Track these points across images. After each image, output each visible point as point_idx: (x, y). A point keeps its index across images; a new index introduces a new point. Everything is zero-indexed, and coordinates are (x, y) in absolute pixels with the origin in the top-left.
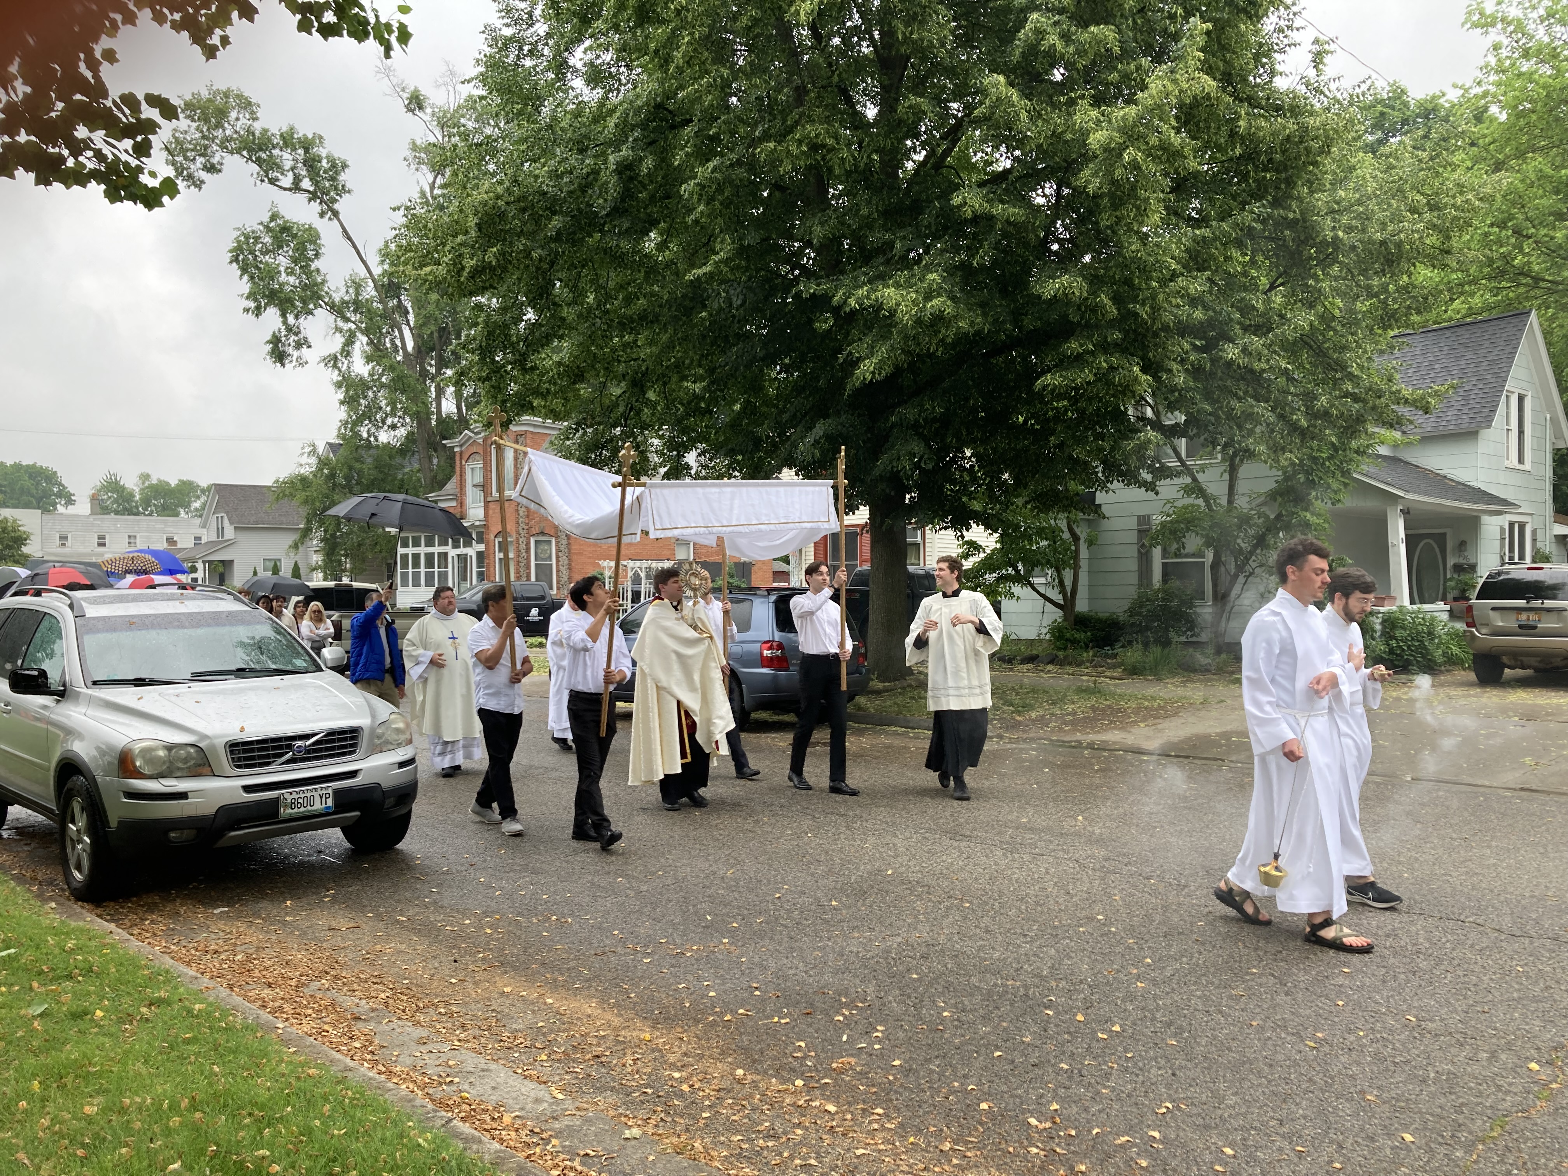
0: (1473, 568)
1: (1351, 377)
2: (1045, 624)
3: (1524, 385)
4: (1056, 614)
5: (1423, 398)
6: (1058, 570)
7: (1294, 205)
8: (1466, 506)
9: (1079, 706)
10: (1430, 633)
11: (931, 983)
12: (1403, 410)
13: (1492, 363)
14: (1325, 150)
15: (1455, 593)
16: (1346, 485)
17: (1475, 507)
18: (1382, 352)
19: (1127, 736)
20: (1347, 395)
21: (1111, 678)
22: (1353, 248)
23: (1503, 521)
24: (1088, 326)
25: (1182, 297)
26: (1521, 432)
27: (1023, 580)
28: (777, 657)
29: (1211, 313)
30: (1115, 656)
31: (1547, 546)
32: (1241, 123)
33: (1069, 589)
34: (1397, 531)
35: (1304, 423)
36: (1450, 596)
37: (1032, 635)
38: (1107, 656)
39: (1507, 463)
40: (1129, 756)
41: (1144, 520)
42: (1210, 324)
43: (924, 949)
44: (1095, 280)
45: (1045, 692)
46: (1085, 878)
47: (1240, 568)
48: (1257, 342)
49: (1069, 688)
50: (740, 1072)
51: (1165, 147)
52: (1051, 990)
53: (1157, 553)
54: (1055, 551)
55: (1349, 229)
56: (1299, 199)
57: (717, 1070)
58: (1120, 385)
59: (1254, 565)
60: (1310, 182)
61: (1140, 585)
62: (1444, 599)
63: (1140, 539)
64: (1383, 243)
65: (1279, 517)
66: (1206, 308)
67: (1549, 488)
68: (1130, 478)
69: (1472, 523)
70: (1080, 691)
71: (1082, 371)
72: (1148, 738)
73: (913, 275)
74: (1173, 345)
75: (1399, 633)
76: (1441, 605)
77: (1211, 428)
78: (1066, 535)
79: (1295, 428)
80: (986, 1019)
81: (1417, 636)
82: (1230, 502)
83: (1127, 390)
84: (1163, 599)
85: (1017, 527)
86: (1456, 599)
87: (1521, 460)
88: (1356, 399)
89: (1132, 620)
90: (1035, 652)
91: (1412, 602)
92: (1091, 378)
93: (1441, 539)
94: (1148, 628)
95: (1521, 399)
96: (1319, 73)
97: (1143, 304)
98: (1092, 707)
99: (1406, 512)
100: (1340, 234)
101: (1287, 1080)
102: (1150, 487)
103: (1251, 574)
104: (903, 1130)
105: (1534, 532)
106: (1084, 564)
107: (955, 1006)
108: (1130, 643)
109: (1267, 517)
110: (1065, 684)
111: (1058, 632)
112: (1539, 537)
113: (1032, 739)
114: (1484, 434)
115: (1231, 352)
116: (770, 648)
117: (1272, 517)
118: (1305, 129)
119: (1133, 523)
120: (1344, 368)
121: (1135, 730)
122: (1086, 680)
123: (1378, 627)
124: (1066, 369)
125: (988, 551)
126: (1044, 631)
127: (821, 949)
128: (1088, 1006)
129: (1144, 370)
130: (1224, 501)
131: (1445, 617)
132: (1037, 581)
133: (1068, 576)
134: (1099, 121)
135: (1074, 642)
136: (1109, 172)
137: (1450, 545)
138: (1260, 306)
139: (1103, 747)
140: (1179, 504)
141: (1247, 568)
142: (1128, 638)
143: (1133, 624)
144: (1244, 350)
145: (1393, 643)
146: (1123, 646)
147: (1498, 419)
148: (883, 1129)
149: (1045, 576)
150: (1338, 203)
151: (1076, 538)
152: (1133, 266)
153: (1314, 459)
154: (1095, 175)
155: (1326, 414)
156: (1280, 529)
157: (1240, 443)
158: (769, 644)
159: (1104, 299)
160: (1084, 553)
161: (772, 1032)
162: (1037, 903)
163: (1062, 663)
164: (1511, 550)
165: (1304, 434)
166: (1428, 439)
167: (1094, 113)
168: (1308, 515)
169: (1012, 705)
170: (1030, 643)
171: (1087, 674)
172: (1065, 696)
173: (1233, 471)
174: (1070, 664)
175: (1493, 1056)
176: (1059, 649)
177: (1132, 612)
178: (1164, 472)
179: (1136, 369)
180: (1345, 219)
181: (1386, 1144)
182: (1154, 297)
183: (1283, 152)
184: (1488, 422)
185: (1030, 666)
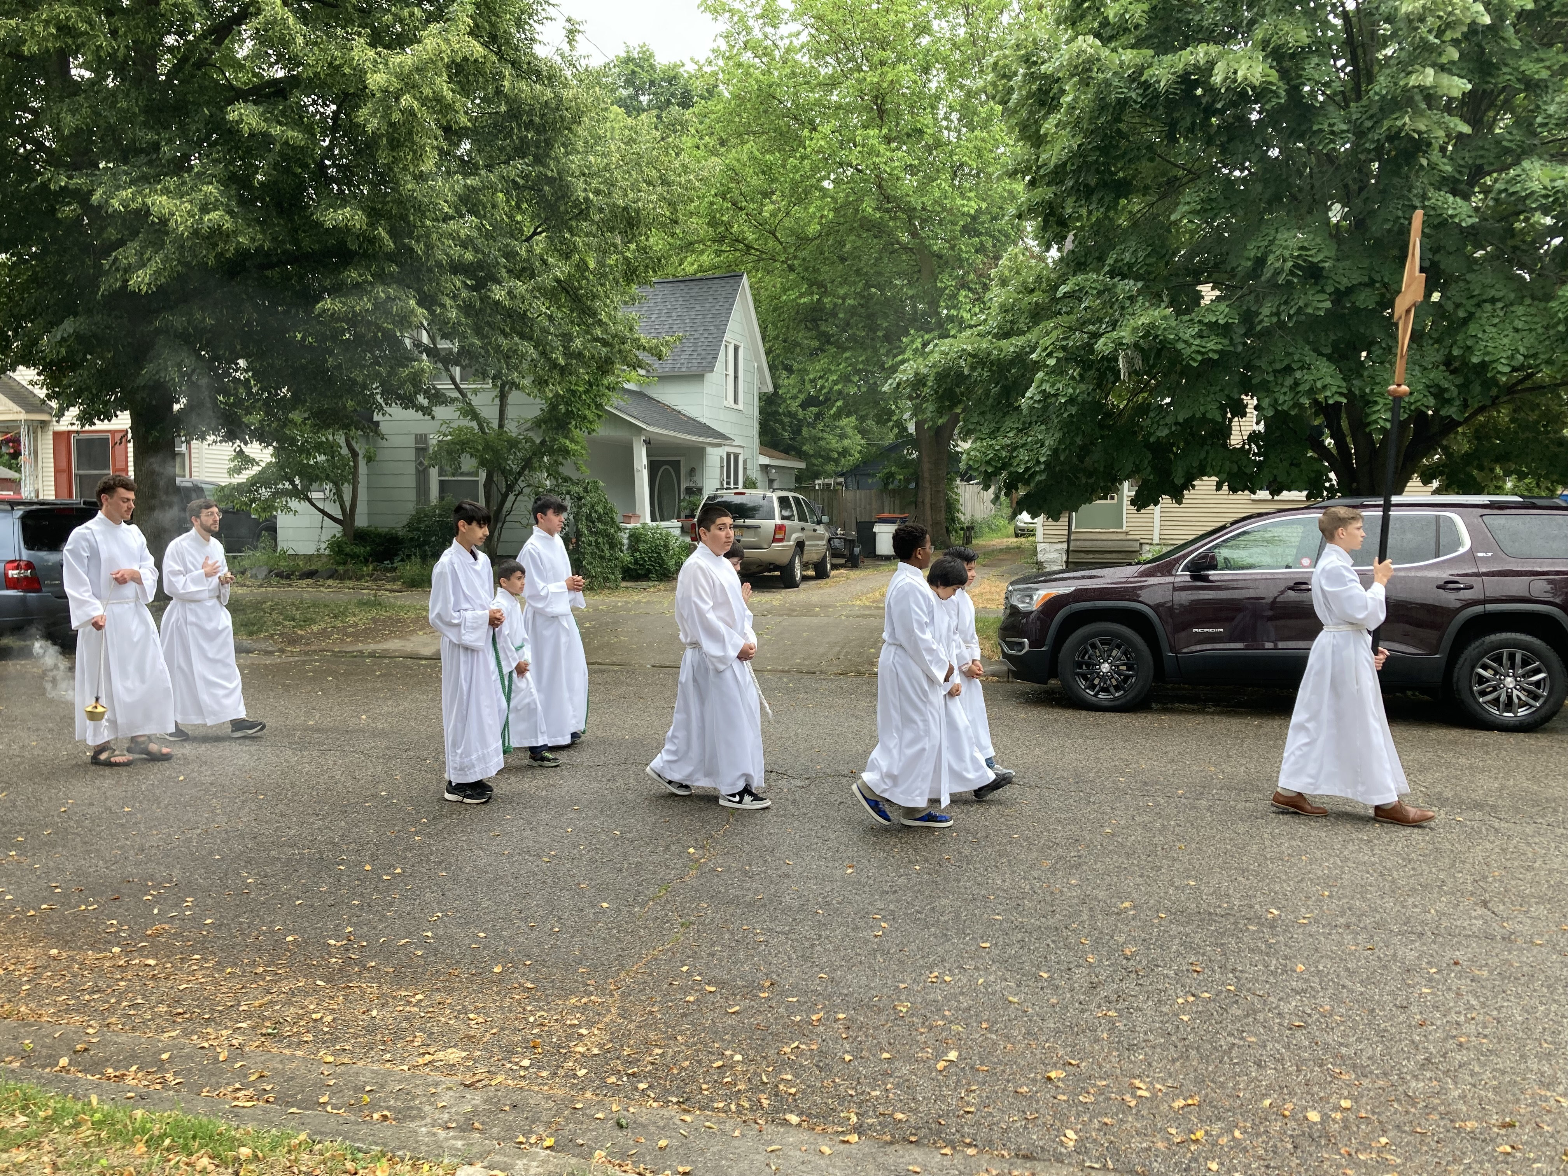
0: (700, 490)
1: (600, 323)
2: (324, 539)
3: (738, 337)
4: (336, 530)
5: (657, 347)
6: (336, 484)
7: (552, 164)
8: (694, 438)
9: (360, 618)
10: (666, 546)
11: (233, 861)
12: (641, 355)
13: (714, 316)
14: (577, 120)
15: (687, 512)
16: (599, 417)
17: (701, 439)
18: (626, 303)
19: (407, 643)
20: (597, 340)
21: (391, 591)
22: (601, 210)
23: (722, 451)
24: (365, 255)
25: (453, 239)
26: (736, 377)
27: (302, 495)
28: (26, 577)
29: (480, 256)
30: (394, 569)
31: (755, 474)
32: (506, 83)
33: (348, 505)
34: (641, 459)
35: (562, 362)
36: (683, 515)
37: (310, 550)
38: (387, 570)
39: (726, 403)
40: (409, 662)
41: (421, 439)
42: (479, 265)
43: (224, 835)
44: (374, 214)
45: (326, 606)
46: (370, 765)
47: (510, 488)
48: (521, 287)
49: (349, 602)
50: (54, 952)
51: (438, 98)
52: (342, 852)
53: (434, 472)
54: (334, 466)
55: (597, 192)
56: (557, 160)
57: (30, 955)
58: (398, 315)
59: (522, 485)
60: (564, 145)
61: (418, 502)
62: (678, 518)
63: (417, 456)
64: (625, 209)
65: (543, 442)
66: (476, 250)
67: (756, 426)
68: (408, 402)
69: (699, 453)
70: (361, 604)
71: (361, 299)
72: (426, 645)
73: (184, 183)
74: (446, 281)
75: (642, 546)
76: (675, 523)
77: (481, 360)
78: (345, 451)
79: (554, 365)
80: (287, 879)
81: (655, 549)
82: (501, 426)
83: (404, 320)
84: (440, 515)
85: (293, 442)
86: (687, 517)
87: (736, 401)
88: (605, 343)
89: (411, 535)
90: (313, 567)
91: (653, 519)
92: (369, 306)
93: (676, 465)
94: (426, 543)
95: (736, 349)
96: (572, 48)
97: (418, 241)
98: (373, 619)
99: (647, 442)
100: (591, 196)
101: (527, 886)
102: (427, 411)
103: (521, 493)
104: (220, 966)
105: (745, 462)
106: (363, 479)
107: (258, 873)
108: (409, 556)
109: (533, 442)
110: (346, 598)
111: (337, 547)
112: (749, 466)
113: (315, 652)
114: (708, 376)
115: (498, 294)
116: (17, 568)
117: (538, 441)
118: (559, 98)
119: (410, 442)
120: (595, 314)
121: (414, 638)
122: (366, 594)
123: (625, 541)
124: (345, 296)
125: (263, 464)
126: (323, 546)
127: (121, 848)
128: (374, 858)
129: (420, 303)
130: (495, 425)
131: (677, 532)
132: (314, 495)
133: (347, 490)
134: (375, 61)
135: (354, 556)
136: (386, 115)
137: (683, 471)
138: (523, 253)
139: (384, 655)
140: (455, 425)
141: (517, 488)
142: (407, 552)
143: (412, 539)
144: (510, 293)
145: (637, 555)
146: (402, 560)
147: (719, 366)
148: (202, 968)
149: (323, 491)
150: (589, 168)
151: (354, 454)
152: (408, 205)
153: (573, 393)
154: (373, 114)
155: (579, 355)
156: (544, 454)
157: (507, 376)
158: (16, 564)
159: (382, 232)
160: (363, 468)
161: (83, 918)
162: (328, 789)
163: (342, 578)
164: (728, 477)
165: (563, 370)
166: (665, 379)
167: (371, 53)
168: (568, 442)
169: (293, 620)
170: (309, 558)
171: (367, 588)
172: (346, 609)
173: (503, 397)
174: (350, 578)
175: (667, 847)
176: (339, 564)
177: (410, 527)
178: (438, 398)
179: (412, 302)
180: (595, 183)
181: (590, 913)
182: (428, 235)
183: (542, 116)
184: (711, 368)
185: (310, 581)
